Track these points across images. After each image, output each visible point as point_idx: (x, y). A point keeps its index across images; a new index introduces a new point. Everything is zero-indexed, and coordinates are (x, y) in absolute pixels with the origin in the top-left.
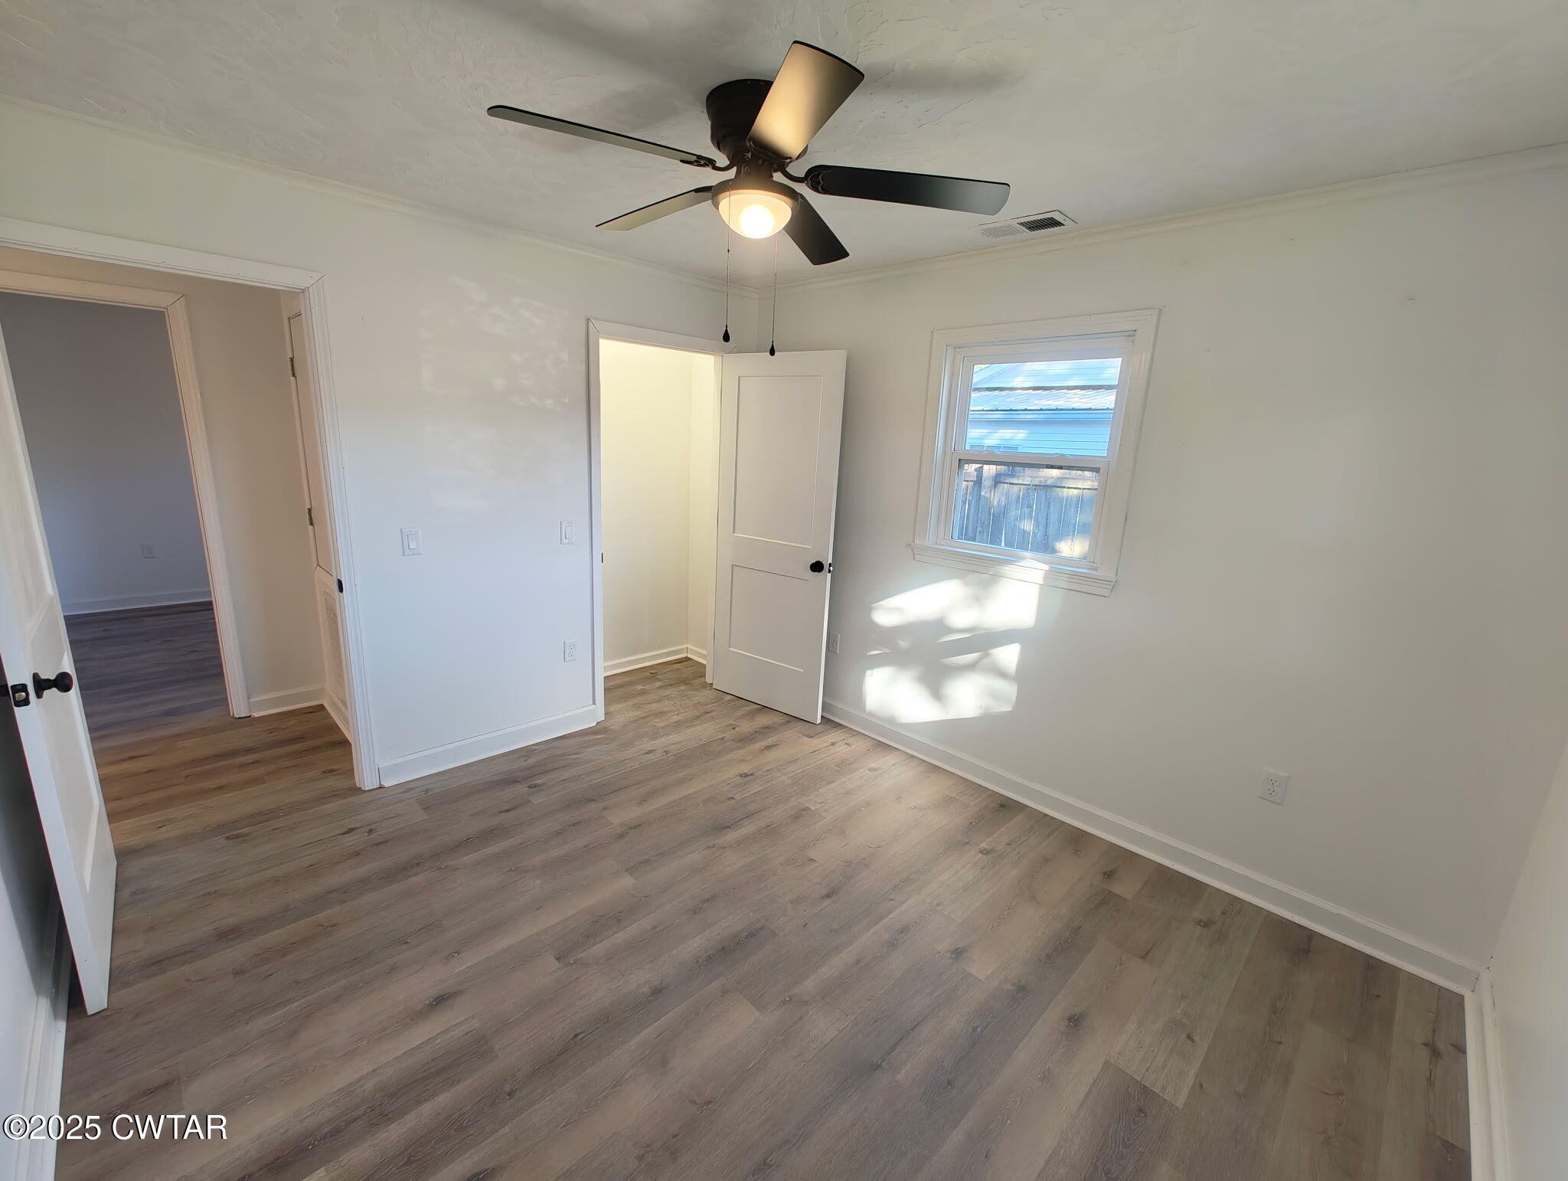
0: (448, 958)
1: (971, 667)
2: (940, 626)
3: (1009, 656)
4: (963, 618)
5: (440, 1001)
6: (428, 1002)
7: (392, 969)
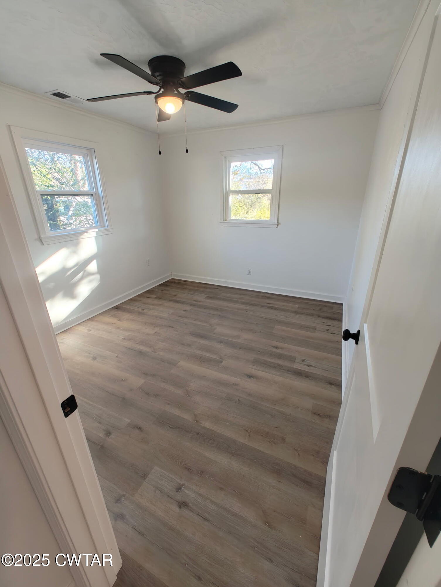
0: (237, 385)
1: (82, 278)
2: (64, 270)
3: (93, 267)
4: (71, 262)
5: (250, 376)
6: (253, 379)
7: (250, 395)
